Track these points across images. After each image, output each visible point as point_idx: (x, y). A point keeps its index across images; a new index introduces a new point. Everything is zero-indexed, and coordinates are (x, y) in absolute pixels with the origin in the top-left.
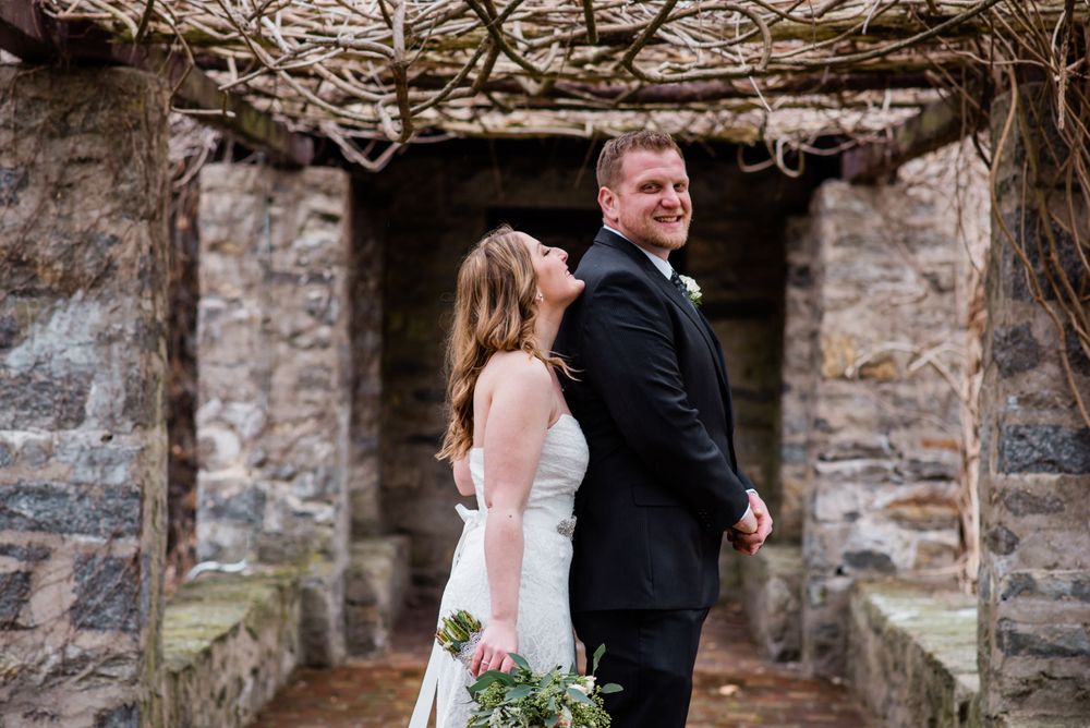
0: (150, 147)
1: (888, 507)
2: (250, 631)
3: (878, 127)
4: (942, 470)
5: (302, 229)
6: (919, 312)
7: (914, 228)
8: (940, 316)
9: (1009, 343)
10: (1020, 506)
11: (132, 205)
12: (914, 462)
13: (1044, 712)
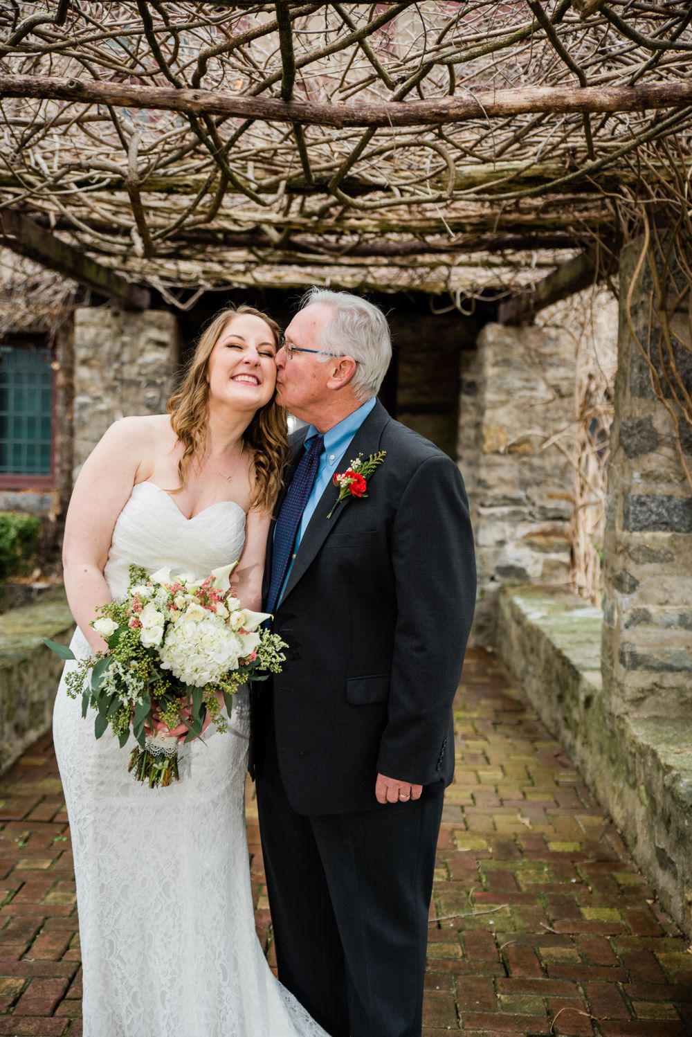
1: (524, 537)
3: (524, 283)
4: (561, 514)
5: (143, 351)
6: (548, 410)
7: (545, 355)
8: (561, 413)
9: (635, 432)
10: (640, 557)
12: (542, 508)
13: (655, 713)
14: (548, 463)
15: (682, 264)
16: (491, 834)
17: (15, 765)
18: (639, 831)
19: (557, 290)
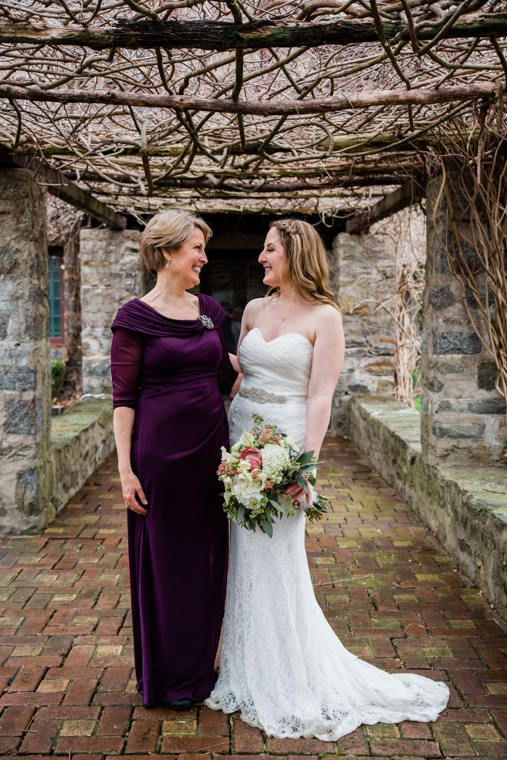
0: (34, 207)
1: (366, 367)
2: (101, 425)
3: (364, 207)
4: (388, 352)
5: (123, 255)
6: (378, 287)
7: (376, 252)
8: (387, 288)
9: (439, 294)
10: (444, 370)
11: (26, 234)
12: (376, 348)
13: (455, 464)
14: (379, 319)
15: (465, 193)
16: (359, 538)
17: (65, 508)
18: (447, 532)
19: (385, 211)
